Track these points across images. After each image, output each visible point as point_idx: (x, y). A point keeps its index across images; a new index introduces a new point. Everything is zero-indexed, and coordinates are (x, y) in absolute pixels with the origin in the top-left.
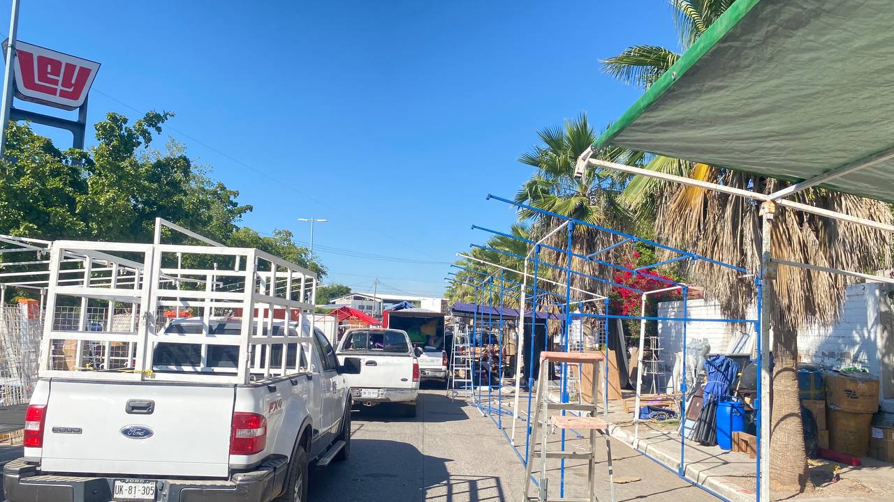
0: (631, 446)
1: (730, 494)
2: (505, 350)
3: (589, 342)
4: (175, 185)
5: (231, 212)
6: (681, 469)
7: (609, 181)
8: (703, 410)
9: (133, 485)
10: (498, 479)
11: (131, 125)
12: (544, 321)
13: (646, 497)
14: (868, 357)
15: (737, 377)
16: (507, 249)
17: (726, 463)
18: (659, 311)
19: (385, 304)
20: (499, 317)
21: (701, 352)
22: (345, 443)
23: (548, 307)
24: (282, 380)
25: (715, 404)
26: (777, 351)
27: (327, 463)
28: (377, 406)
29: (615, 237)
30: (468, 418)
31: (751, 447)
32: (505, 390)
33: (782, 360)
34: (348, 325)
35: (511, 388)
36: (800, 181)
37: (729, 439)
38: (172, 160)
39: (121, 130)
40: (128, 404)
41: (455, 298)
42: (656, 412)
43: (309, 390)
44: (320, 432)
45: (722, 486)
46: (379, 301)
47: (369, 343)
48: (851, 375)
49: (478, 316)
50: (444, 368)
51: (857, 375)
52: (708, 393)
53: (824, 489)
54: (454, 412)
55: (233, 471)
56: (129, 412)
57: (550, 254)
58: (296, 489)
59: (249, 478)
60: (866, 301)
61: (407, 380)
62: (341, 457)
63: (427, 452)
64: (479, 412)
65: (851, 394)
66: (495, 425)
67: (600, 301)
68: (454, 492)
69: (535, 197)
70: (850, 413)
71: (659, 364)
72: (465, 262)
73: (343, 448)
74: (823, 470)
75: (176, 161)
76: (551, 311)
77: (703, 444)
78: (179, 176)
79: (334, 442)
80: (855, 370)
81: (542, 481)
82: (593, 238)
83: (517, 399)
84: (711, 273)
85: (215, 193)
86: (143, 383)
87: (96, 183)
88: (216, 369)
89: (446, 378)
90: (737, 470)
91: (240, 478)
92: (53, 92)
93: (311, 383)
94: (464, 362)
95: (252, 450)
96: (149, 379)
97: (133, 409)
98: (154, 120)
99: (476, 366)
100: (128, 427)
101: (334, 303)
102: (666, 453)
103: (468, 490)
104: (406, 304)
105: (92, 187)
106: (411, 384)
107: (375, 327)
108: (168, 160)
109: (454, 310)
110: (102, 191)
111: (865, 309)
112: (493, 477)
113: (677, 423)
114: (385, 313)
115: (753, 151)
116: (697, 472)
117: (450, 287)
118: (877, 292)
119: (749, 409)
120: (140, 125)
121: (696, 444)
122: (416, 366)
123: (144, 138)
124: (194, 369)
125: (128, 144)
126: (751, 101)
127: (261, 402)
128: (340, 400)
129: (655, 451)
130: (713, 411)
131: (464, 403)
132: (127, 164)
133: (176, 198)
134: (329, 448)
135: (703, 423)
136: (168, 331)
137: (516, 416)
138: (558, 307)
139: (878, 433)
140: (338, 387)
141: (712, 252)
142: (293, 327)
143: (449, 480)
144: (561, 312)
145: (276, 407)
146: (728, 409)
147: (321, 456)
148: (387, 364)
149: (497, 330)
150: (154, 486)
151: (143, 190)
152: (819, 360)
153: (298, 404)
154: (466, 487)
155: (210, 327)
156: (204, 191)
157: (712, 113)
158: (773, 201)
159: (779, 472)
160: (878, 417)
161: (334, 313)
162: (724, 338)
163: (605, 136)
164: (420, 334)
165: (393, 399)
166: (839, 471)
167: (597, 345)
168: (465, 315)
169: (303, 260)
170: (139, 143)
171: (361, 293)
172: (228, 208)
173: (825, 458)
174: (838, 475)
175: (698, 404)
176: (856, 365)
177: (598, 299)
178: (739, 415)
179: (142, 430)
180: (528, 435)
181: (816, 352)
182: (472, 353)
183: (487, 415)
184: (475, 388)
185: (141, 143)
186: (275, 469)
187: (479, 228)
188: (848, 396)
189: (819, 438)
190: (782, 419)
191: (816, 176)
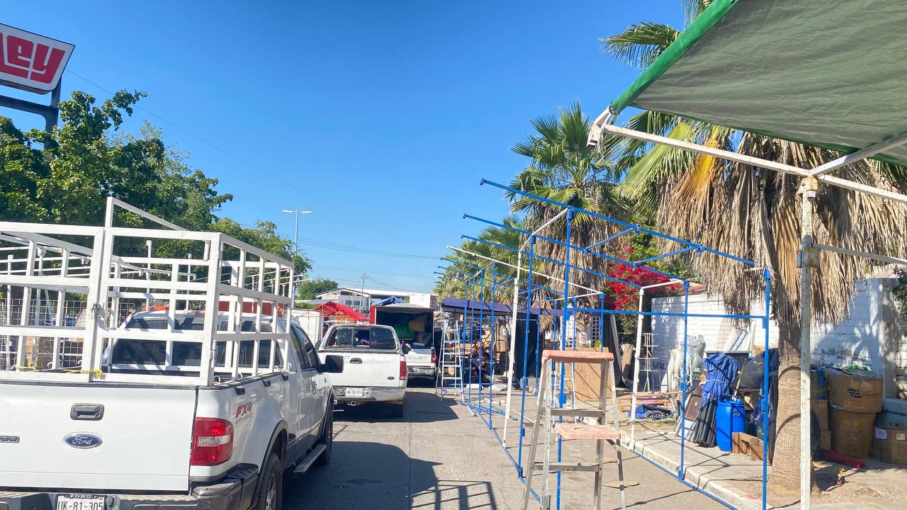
0: (627, 447)
1: (733, 499)
2: (495, 346)
3: (582, 339)
4: (148, 172)
5: (209, 201)
6: (680, 473)
7: (605, 172)
8: (702, 410)
9: (79, 501)
10: (489, 484)
11: (99, 104)
12: (536, 317)
13: (645, 503)
14: (869, 355)
15: (737, 375)
16: (499, 243)
17: (727, 466)
18: (653, 307)
19: (373, 300)
20: (490, 313)
21: (696, 349)
22: (325, 447)
23: (540, 302)
24: (252, 381)
25: (715, 403)
26: (783, 348)
27: (305, 470)
28: (362, 406)
29: (610, 231)
30: (457, 417)
31: (752, 448)
32: (496, 388)
33: (788, 358)
34: (334, 321)
35: (502, 386)
36: (852, 151)
37: (729, 440)
38: (144, 143)
39: (89, 110)
40: (73, 409)
41: (445, 294)
42: (652, 411)
43: (285, 390)
44: (297, 436)
45: (725, 490)
46: (367, 296)
47: (354, 339)
48: (854, 373)
49: (469, 312)
50: (433, 365)
51: (860, 373)
52: (708, 392)
53: (830, 493)
54: (442, 411)
55: (194, 484)
56: (74, 418)
57: (543, 248)
58: (269, 501)
59: (211, 491)
60: (868, 297)
61: (393, 378)
62: (322, 461)
63: (413, 455)
64: (468, 412)
65: (854, 393)
66: (486, 426)
67: (594, 296)
68: (443, 499)
69: (529, 188)
70: (853, 413)
71: (653, 362)
72: (455, 256)
73: (324, 452)
74: (827, 473)
75: (148, 144)
76: (543, 307)
77: (702, 445)
78: (152, 161)
79: (314, 446)
80: (857, 368)
81: (545, 498)
82: (587, 232)
83: (509, 397)
84: (716, 266)
85: (192, 181)
86: (91, 384)
87: (60, 166)
88: (183, 368)
89: (434, 375)
90: (739, 473)
91: (201, 493)
92: (24, 74)
93: (287, 384)
94: (453, 359)
95: (216, 460)
96: (98, 380)
97: (78, 415)
98: (125, 100)
99: (466, 363)
100: (74, 435)
101: (320, 298)
102: (664, 455)
103: (457, 497)
104: (394, 299)
105: (56, 170)
106: (398, 382)
107: (361, 323)
108: (140, 144)
109: (443, 306)
110: (66, 175)
111: (868, 305)
112: (484, 482)
113: (673, 423)
114: (372, 308)
115: (809, 108)
116: (697, 476)
117: (439, 282)
118: (881, 288)
119: (748, 409)
120: (110, 105)
121: (694, 446)
122: (403, 364)
123: (114, 119)
124: (159, 368)
125: (96, 126)
126: (828, 32)
127: (227, 406)
128: (320, 400)
129: (653, 452)
130: (712, 411)
131: (453, 402)
132: (94, 147)
133: (149, 185)
134: (309, 452)
135: (702, 424)
136: (129, 326)
137: (507, 416)
138: (550, 302)
139: (881, 434)
140: (318, 387)
141: (718, 244)
142: (267, 322)
143: (437, 486)
144: (553, 307)
145: (245, 411)
146: (729, 409)
147: (299, 462)
148: (373, 361)
149: (487, 326)
150: (103, 501)
151: (112, 174)
152: (819, 358)
153: (270, 407)
154: (455, 493)
155: (176, 322)
156: (181, 178)
157: (771, 53)
158: (816, 176)
159: (784, 476)
160: (880, 417)
161: (319, 309)
162: (720, 334)
163: (628, 92)
164: (408, 330)
165: (379, 399)
166: (844, 474)
167: (590, 342)
168: (454, 310)
169: (287, 253)
170: (109, 125)
171: (349, 288)
172: (207, 196)
173: (828, 460)
174: (843, 478)
175: (696, 404)
176: (856, 363)
177: (592, 294)
178: (739, 415)
179: (89, 438)
180: (521, 437)
181: (816, 349)
182: (461, 350)
183: (477, 414)
184: (465, 386)
185: (111, 125)
186: (242, 480)
187: (471, 217)
188: (852, 396)
189: (822, 438)
190: (788, 420)
191: (874, 144)
